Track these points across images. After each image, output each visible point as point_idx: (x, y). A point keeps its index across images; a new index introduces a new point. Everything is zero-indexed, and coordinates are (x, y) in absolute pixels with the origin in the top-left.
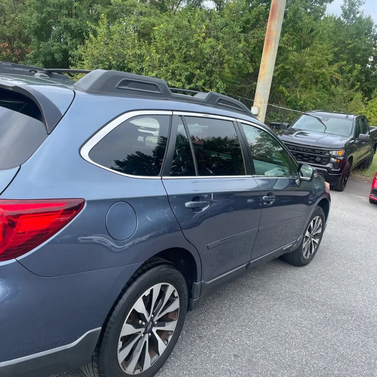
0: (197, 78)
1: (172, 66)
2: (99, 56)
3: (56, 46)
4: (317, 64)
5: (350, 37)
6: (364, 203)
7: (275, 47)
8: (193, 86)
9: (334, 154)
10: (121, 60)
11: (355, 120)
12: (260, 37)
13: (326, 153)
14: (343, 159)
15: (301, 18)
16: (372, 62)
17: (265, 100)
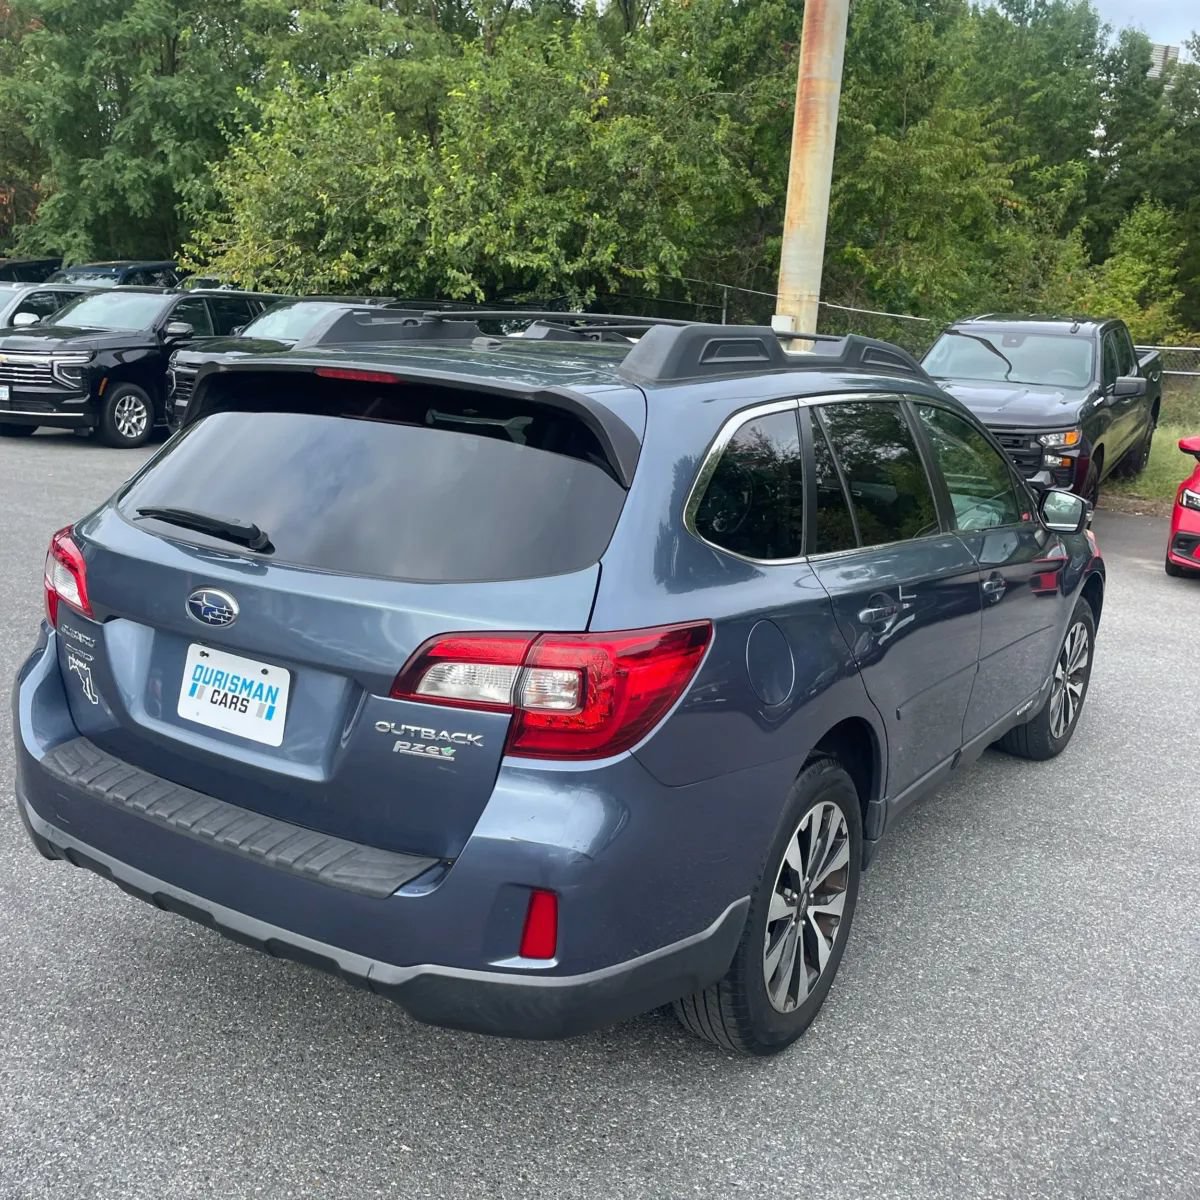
0: (593, 239)
1: (515, 209)
2: (282, 194)
3: (131, 171)
4: (955, 168)
5: (1030, 70)
6: (1152, 578)
7: (827, 128)
8: (585, 265)
9: (1052, 443)
10: (353, 201)
11: (1099, 336)
12: (774, 100)
13: (1029, 441)
14: (1080, 456)
15: (897, 31)
16: (1104, 139)
17: (812, 293)
